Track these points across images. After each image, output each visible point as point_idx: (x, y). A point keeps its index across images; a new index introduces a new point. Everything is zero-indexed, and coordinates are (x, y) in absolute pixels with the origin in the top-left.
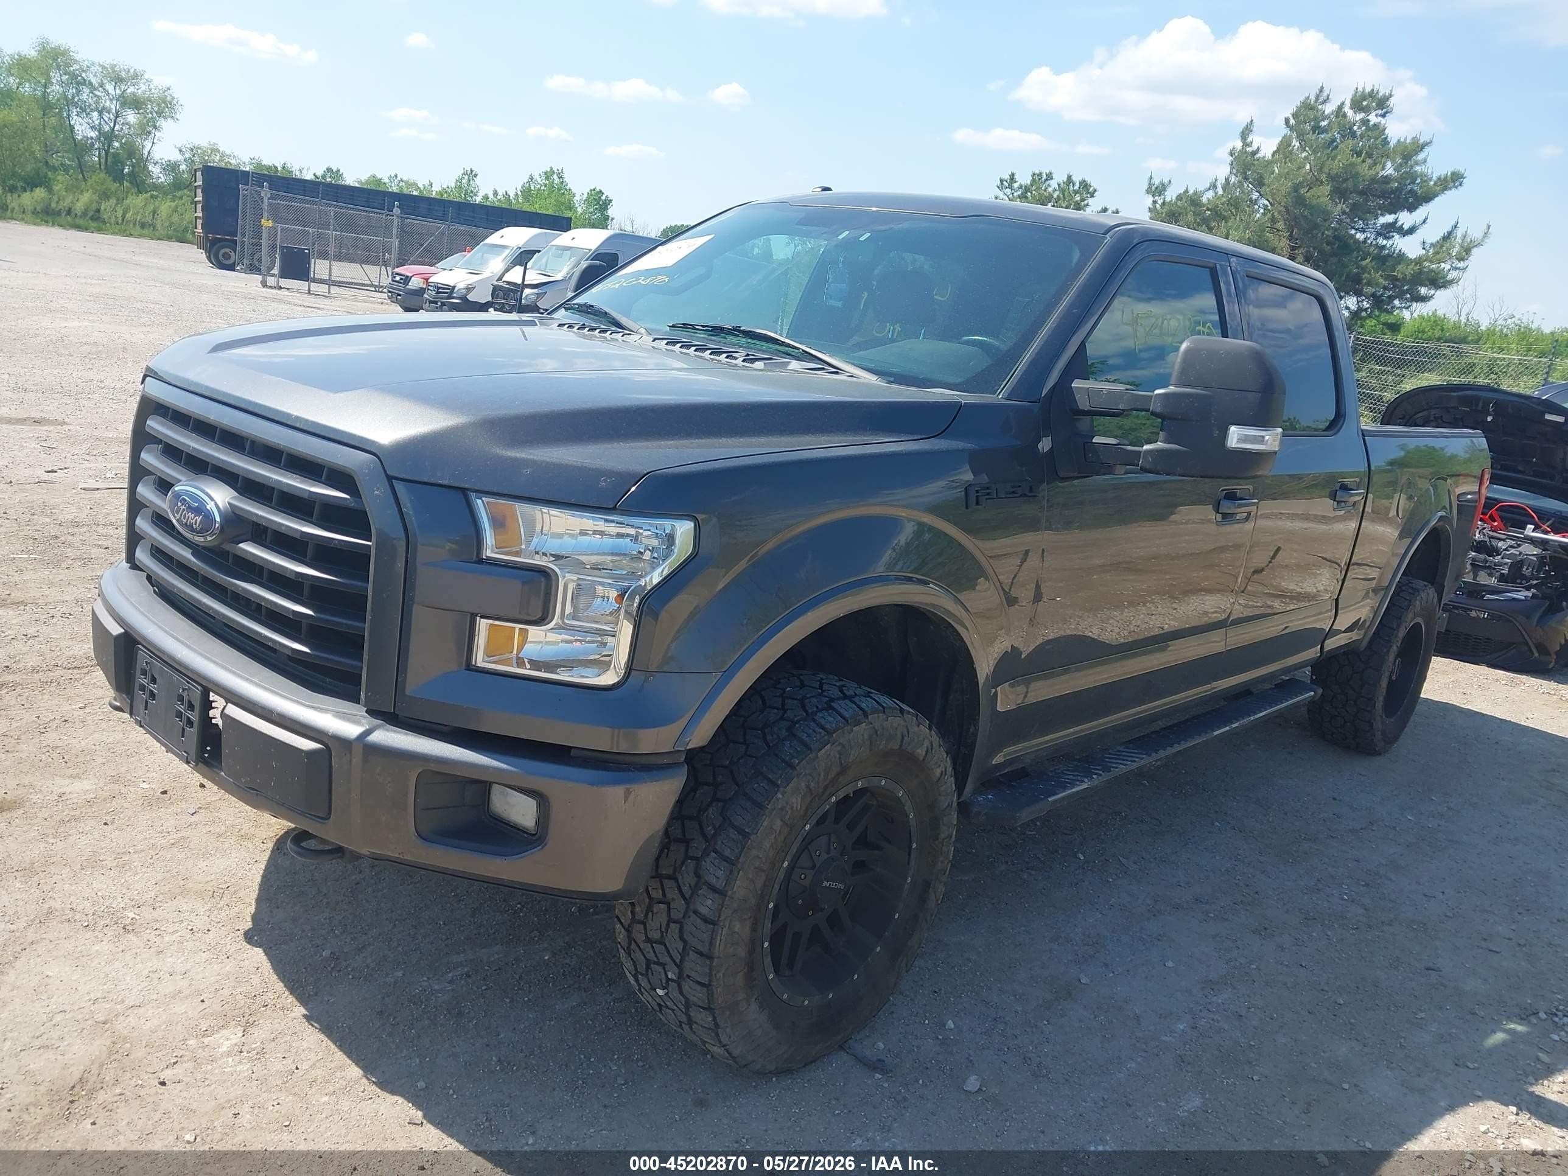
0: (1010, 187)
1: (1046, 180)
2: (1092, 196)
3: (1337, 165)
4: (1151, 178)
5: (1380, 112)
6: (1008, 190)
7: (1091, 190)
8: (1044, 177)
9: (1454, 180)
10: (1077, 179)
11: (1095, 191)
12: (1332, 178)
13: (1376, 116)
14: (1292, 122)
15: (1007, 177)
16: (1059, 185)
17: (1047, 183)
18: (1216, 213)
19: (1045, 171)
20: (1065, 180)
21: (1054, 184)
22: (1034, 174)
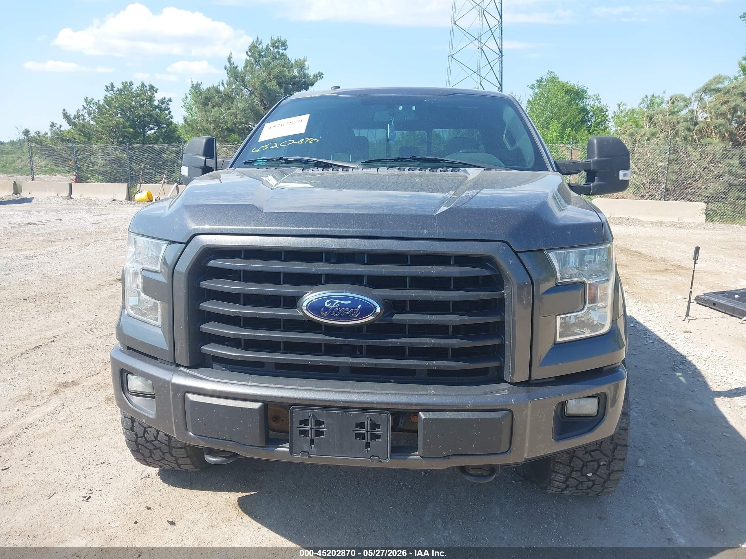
0: (112, 90)
1: (130, 85)
2: (156, 92)
3: (276, 71)
4: (192, 81)
5: (283, 48)
6: (111, 91)
7: (155, 89)
8: (129, 84)
9: (320, 76)
10: (147, 84)
11: (157, 89)
12: (275, 77)
13: (282, 49)
14: (249, 53)
15: (109, 85)
16: (138, 88)
17: (131, 87)
18: (229, 96)
19: (129, 81)
20: (140, 85)
21: (135, 87)
22: (123, 83)
